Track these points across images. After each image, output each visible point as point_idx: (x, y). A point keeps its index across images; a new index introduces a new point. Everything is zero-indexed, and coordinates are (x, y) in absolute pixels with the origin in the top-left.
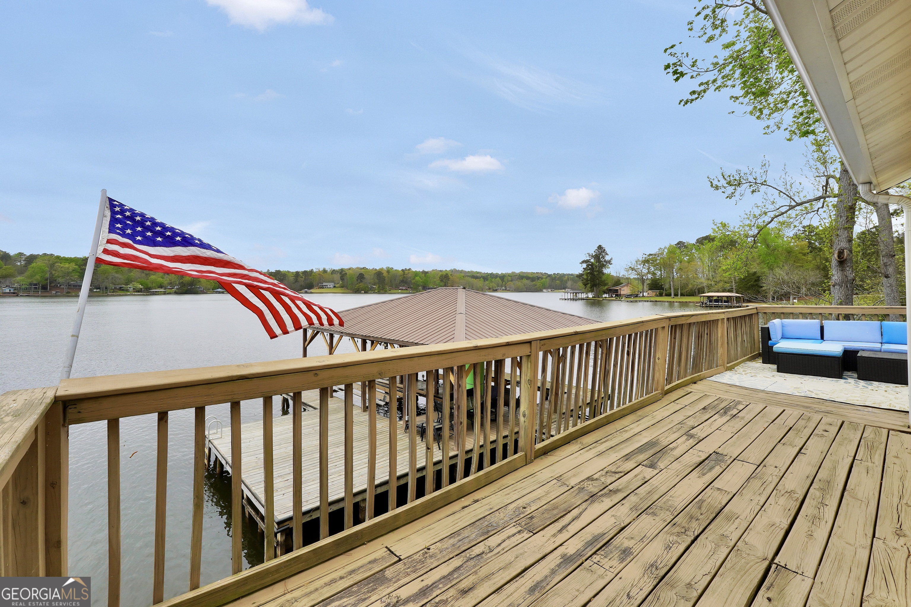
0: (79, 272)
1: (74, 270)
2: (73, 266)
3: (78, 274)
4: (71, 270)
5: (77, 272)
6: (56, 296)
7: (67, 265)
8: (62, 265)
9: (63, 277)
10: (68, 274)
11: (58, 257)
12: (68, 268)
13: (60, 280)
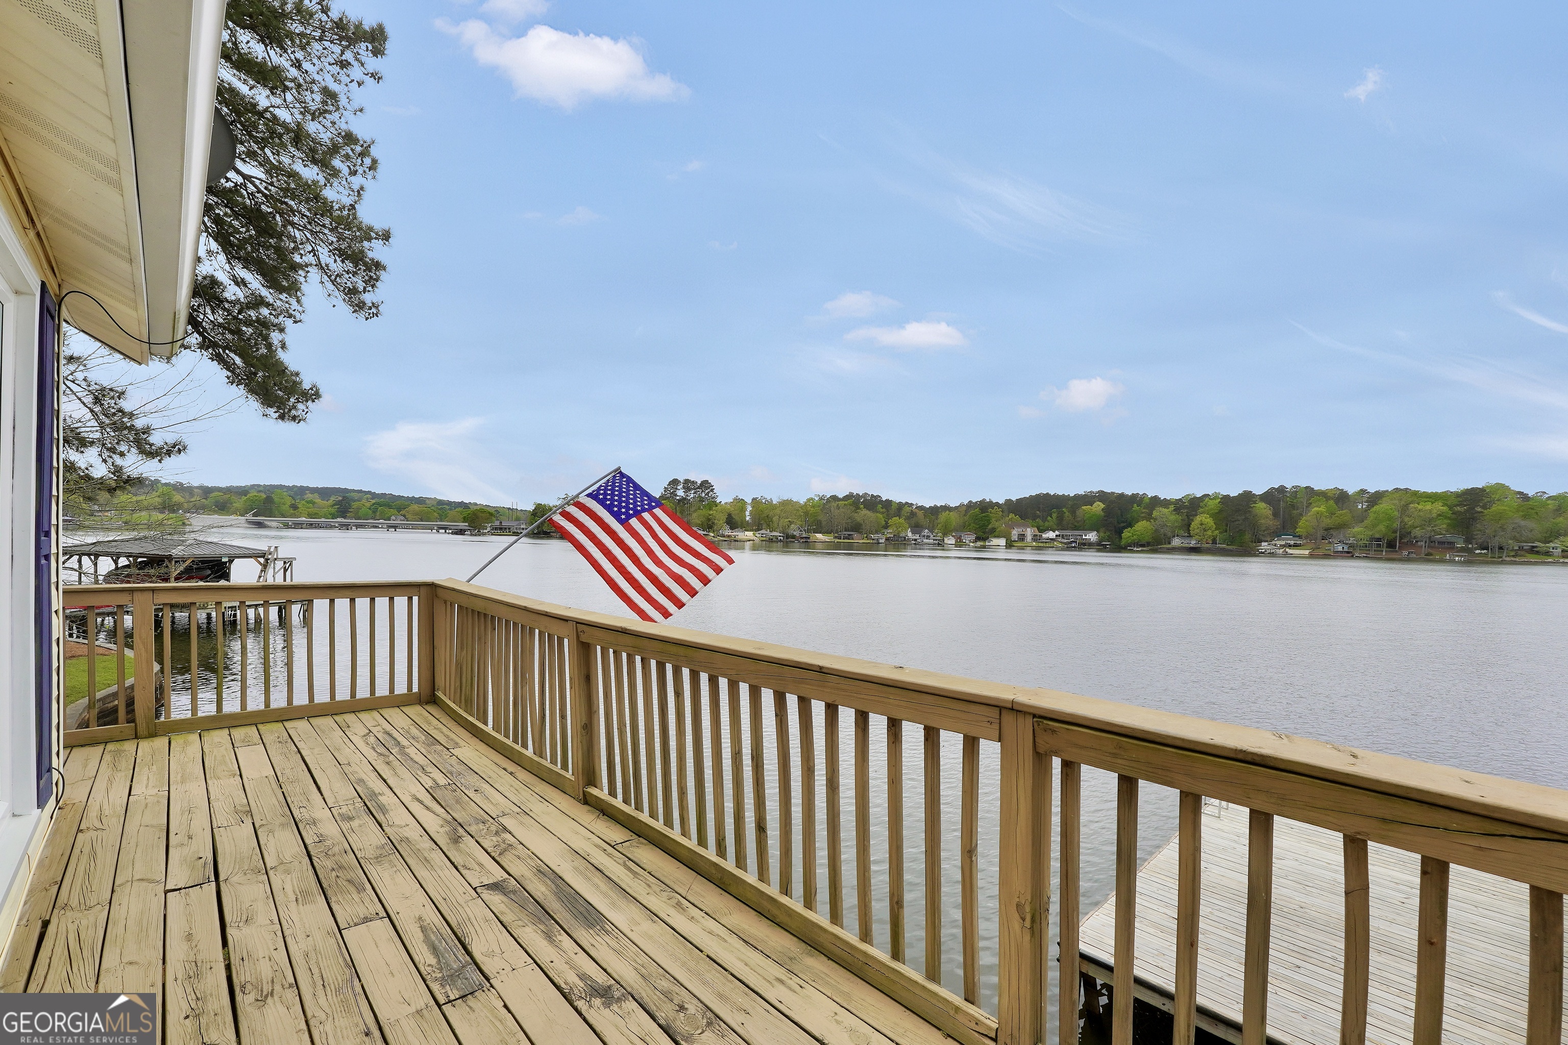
0: (1449, 518)
1: (1439, 515)
2: (1439, 507)
3: (1446, 521)
4: (1434, 515)
5: (1446, 518)
6: (1408, 560)
7: (1428, 506)
8: (1420, 507)
9: (1422, 527)
10: (1430, 521)
11: (1415, 493)
12: (1430, 511)
13: (1417, 532)
